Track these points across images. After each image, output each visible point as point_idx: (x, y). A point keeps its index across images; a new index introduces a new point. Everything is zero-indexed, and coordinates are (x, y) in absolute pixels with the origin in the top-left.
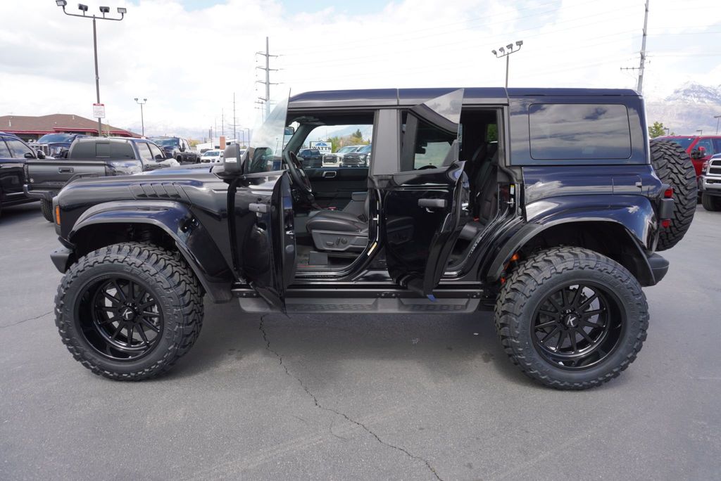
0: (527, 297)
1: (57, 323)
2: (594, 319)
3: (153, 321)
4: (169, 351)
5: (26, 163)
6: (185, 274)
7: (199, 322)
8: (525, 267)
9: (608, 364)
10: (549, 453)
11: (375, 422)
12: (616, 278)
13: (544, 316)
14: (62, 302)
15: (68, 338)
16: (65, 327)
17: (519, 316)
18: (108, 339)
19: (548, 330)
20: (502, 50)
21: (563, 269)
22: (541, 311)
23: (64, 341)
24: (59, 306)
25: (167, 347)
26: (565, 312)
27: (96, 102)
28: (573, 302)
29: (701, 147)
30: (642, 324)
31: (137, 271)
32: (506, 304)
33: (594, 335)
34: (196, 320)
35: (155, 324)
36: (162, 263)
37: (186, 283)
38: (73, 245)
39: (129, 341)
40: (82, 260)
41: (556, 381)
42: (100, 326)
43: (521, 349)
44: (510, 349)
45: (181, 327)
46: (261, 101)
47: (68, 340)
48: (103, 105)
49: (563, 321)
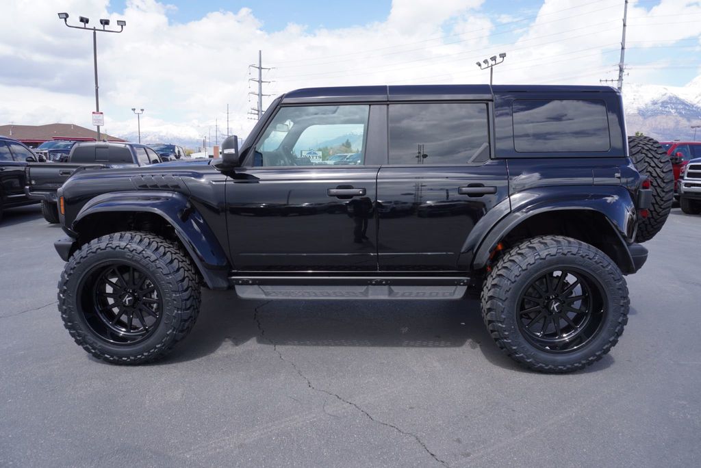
0: (513, 283)
1: (60, 308)
2: (577, 305)
3: (152, 308)
4: (168, 335)
5: (28, 166)
6: (183, 261)
7: (197, 308)
8: (510, 254)
9: (591, 347)
10: (534, 429)
11: (367, 402)
12: (598, 264)
13: (529, 302)
14: (65, 288)
15: (70, 322)
16: (68, 312)
17: (504, 301)
18: (109, 324)
19: (532, 316)
20: (486, 62)
21: (547, 255)
22: (525, 297)
23: (66, 326)
24: (62, 291)
25: (165, 331)
26: (549, 298)
27: (95, 111)
28: (556, 288)
29: (678, 153)
30: (623, 309)
31: (137, 257)
32: (492, 290)
33: (577, 320)
34: (194, 306)
35: (154, 310)
36: (162, 250)
37: (185, 270)
38: (77, 234)
39: (129, 327)
40: (85, 247)
41: (541, 364)
42: (101, 312)
43: (507, 333)
44: (496, 333)
45: (179, 312)
46: (253, 112)
47: (70, 325)
48: (102, 113)
49: (547, 307)
